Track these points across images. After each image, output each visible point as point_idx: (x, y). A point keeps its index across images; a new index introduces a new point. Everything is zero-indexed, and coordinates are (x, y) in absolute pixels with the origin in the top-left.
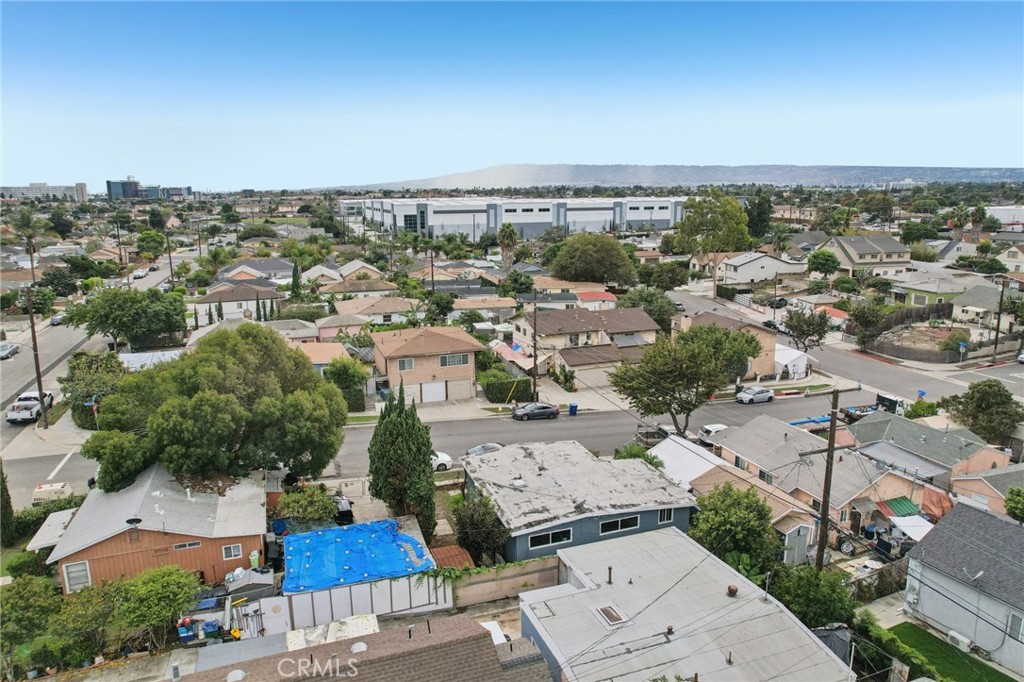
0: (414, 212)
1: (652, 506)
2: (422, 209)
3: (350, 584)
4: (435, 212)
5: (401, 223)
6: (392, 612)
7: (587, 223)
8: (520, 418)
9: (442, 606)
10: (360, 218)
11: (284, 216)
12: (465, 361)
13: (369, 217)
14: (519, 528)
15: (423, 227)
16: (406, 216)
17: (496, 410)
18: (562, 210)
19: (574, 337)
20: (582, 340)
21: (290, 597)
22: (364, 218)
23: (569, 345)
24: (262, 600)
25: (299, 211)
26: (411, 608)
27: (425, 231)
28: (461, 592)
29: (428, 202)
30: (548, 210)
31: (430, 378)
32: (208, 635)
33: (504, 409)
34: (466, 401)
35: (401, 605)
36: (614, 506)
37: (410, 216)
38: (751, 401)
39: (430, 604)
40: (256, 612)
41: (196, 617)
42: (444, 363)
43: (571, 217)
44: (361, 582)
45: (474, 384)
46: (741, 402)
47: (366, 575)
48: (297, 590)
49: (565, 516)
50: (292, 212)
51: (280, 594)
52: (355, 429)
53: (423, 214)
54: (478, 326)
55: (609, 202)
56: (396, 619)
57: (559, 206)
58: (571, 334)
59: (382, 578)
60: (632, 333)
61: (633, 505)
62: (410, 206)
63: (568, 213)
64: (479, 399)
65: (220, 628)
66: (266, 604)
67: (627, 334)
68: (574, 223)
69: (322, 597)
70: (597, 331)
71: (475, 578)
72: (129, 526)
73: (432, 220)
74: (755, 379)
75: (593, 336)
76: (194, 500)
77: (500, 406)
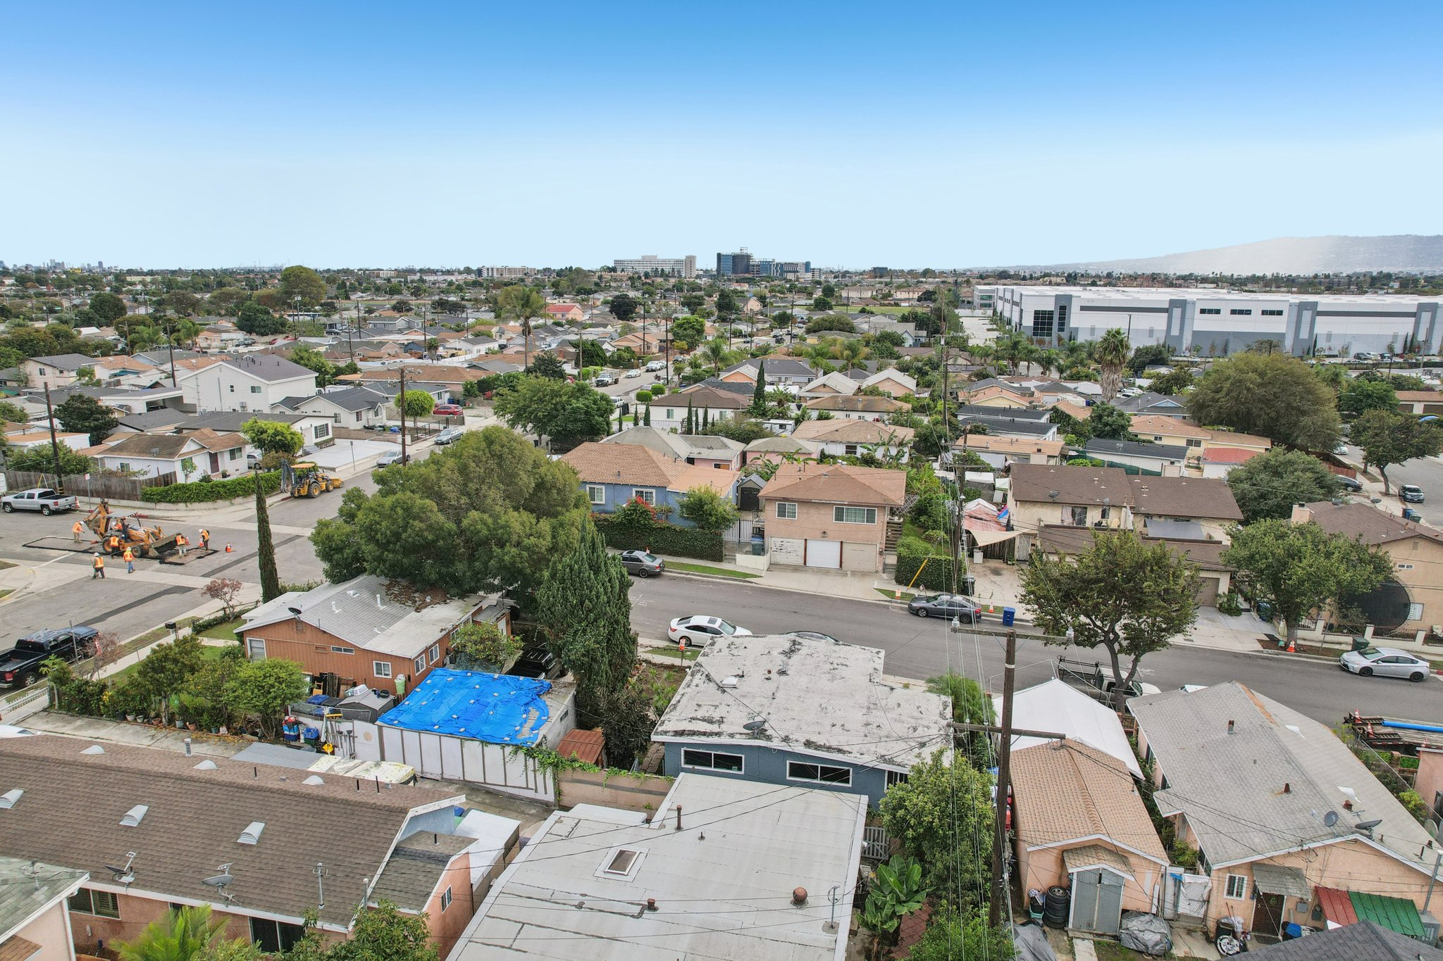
0: (1049, 306)
1: (868, 760)
2: (1063, 303)
3: (441, 734)
4: (1083, 308)
5: (1029, 321)
6: (485, 783)
7: (1355, 337)
8: (915, 612)
9: (541, 796)
10: (990, 312)
11: (897, 305)
12: (871, 519)
13: (999, 310)
14: (666, 733)
15: (1061, 330)
16: (1037, 313)
17: (890, 594)
18: (1307, 315)
19: (1079, 511)
20: (1093, 516)
21: (380, 728)
22: (995, 312)
23: (1069, 521)
24: (356, 722)
25: (919, 299)
26: (506, 786)
27: (1065, 335)
28: (566, 787)
29: (1074, 294)
30: (1280, 313)
31: (819, 534)
32: (307, 741)
33: (904, 596)
34: (864, 574)
35: (495, 778)
36: (808, 744)
37: (1044, 312)
38: (1366, 672)
39: (527, 788)
40: (349, 732)
41: (301, 719)
42: (839, 517)
43: (1323, 326)
44: (451, 735)
45: (881, 553)
46: (1345, 668)
47: (462, 730)
48: (390, 723)
49: (732, 735)
50: (908, 300)
51: (373, 721)
52: (690, 580)
53: (1064, 310)
54: (970, 476)
55: (1409, 302)
56: (488, 792)
57: (1302, 306)
58: (1074, 506)
59: (473, 738)
60: (1187, 519)
61: (840, 751)
62: (1042, 297)
63: (1318, 319)
64: (885, 576)
65: (318, 738)
66: (360, 727)
67: (1177, 518)
68: (1329, 336)
69: (411, 737)
70: (1121, 507)
71: (579, 775)
72: (291, 615)
73: (1077, 320)
74: (1412, 637)
75: (1113, 514)
76: (382, 608)
77: (899, 590)
